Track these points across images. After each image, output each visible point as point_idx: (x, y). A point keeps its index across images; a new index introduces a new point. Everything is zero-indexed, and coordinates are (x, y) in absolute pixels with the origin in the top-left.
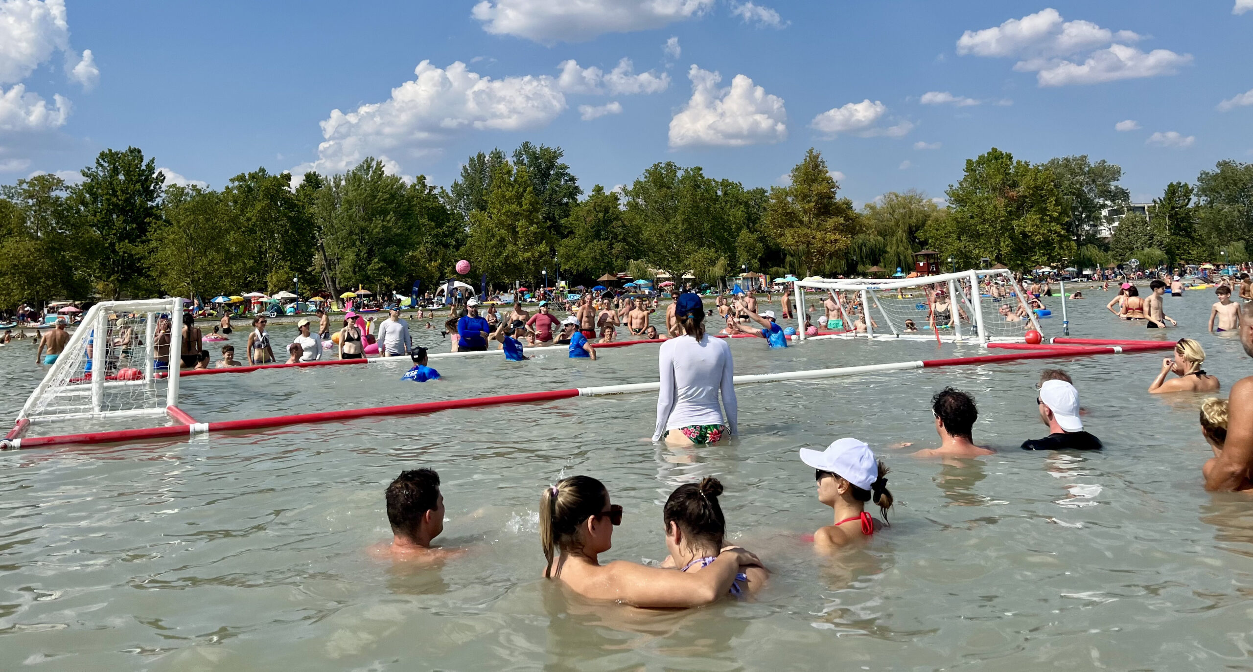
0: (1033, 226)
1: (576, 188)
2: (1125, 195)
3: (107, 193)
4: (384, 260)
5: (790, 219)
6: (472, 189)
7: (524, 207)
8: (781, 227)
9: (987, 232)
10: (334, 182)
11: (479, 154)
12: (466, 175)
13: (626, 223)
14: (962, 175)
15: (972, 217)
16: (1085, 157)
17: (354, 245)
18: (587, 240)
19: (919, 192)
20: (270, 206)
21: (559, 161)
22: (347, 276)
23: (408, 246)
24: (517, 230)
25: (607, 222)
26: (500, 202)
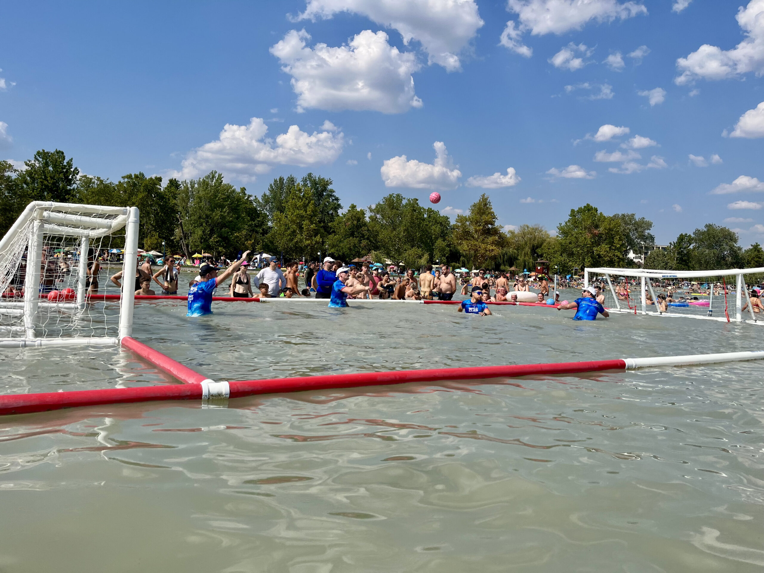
0: (605, 251)
1: (339, 205)
2: (652, 238)
3: (41, 178)
4: (220, 236)
5: (466, 235)
6: (275, 199)
7: (308, 213)
8: (461, 239)
9: (578, 252)
10: (190, 185)
11: (280, 177)
12: (272, 190)
13: (370, 228)
14: (568, 218)
15: (570, 243)
16: (634, 215)
17: (202, 225)
18: (346, 236)
19: (540, 226)
20: (147, 196)
21: (330, 187)
22: (196, 244)
23: (236, 229)
24: (303, 226)
25: (359, 227)
26: (293, 208)
